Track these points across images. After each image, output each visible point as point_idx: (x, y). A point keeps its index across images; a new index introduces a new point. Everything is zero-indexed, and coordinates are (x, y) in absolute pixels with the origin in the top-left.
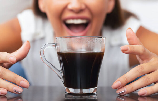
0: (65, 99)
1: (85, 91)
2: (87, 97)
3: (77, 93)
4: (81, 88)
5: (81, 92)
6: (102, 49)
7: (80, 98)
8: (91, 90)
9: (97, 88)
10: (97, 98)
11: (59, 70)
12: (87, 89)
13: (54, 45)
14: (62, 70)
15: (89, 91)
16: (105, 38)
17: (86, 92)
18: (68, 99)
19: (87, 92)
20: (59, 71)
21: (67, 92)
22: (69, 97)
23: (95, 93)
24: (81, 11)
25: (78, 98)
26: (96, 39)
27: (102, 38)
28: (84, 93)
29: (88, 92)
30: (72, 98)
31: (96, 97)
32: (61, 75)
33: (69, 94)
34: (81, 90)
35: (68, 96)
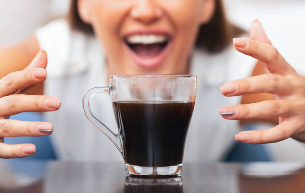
0: (125, 185)
1: (161, 171)
2: (164, 181)
3: (147, 174)
4: (154, 165)
5: (153, 172)
6: (190, 98)
7: (153, 182)
8: (172, 170)
9: (181, 165)
10: (181, 184)
11: (115, 133)
12: (164, 168)
13: (107, 89)
14: (121, 133)
15: (169, 171)
16: (196, 77)
17: (163, 173)
18: (132, 184)
19: (165, 173)
20: (116, 135)
21: (130, 173)
22: (133, 182)
23: (179, 174)
24: (154, 20)
25: (149, 182)
26: (180, 79)
27: (191, 78)
28: (159, 174)
29: (167, 173)
30: (139, 183)
31: (179, 182)
32: (119, 141)
33: (132, 176)
34: (154, 169)
35: (131, 179)
